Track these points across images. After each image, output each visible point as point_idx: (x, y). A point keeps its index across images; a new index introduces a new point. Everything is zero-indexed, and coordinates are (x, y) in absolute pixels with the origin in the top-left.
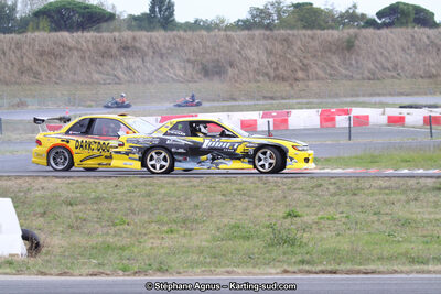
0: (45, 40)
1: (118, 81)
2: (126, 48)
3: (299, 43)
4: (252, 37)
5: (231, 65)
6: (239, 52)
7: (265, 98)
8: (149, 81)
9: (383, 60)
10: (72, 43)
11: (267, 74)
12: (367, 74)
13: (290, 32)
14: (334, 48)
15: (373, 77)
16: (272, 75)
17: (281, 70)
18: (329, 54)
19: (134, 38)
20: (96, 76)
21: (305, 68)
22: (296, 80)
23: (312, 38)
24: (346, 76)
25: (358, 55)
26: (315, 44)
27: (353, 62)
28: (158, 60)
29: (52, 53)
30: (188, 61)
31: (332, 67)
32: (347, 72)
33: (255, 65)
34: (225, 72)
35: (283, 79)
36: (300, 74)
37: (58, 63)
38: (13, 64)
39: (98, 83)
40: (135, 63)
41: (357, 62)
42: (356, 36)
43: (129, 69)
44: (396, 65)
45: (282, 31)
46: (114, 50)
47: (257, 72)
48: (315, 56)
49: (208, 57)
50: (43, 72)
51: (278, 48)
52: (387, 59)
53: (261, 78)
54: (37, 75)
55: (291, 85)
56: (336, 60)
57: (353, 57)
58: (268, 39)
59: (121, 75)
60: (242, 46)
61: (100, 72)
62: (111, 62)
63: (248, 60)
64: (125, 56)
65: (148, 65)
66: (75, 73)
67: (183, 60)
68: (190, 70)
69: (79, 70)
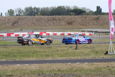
0: (38, 17)
1: (51, 25)
2: (54, 19)
3: (88, 18)
4: (79, 17)
5: (74, 22)
6: (76, 20)
7: (79, 29)
8: (57, 25)
9: (104, 21)
10: (43, 18)
11: (81, 24)
12: (101, 24)
13: (86, 16)
14: (95, 19)
15: (102, 25)
16: (82, 24)
17: (83, 23)
18: (94, 20)
19: (55, 17)
20: (47, 24)
21: (88, 23)
22: (86, 25)
23: (91, 17)
24: (96, 25)
25: (99, 20)
26: (91, 18)
28: (59, 21)
29: (39, 20)
30: (65, 21)
31: (94, 23)
33: (78, 22)
34: (72, 24)
35: (84, 25)
36: (87, 24)
37: (40, 22)
38: (31, 22)
39: (47, 26)
40: (55, 22)
41: (99, 22)
42: (99, 17)
43: (54, 23)
44: (107, 22)
45: (85, 16)
46: (51, 19)
48: (91, 21)
49: (69, 21)
50: (36, 24)
51: (84, 19)
52: (105, 21)
53: (79, 25)
54: (35, 24)
55: (85, 26)
56: (95, 22)
58: (82, 17)
60: (77, 19)
61: (48, 24)
62: (50, 22)
63: (77, 21)
64: (53, 21)
65: (57, 22)
66: (43, 24)
67: (64, 21)
68: (65, 23)
69: (44, 23)
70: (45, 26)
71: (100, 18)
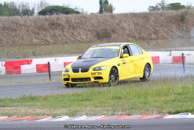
0: (6, 21)
1: (48, 43)
2: (53, 24)
3: (153, 18)
5: (113, 32)
6: (118, 25)
8: (66, 43)
10: (22, 22)
11: (134, 37)
14: (173, 20)
16: (137, 37)
17: (142, 34)
18: (170, 24)
19: (58, 19)
20: (35, 41)
21: (156, 32)
22: (151, 39)
23: (161, 15)
24: (180, 37)
25: (187, 24)
27: (184, 28)
28: (71, 30)
29: (10, 28)
30: (89, 30)
31: (172, 31)
32: (181, 34)
33: (127, 32)
34: (110, 36)
35: (144, 39)
36: (153, 36)
37: (13, 34)
39: (36, 44)
40: (58, 32)
41: (187, 28)
42: (186, 13)
43: (54, 36)
46: (46, 25)
47: (129, 35)
48: (162, 25)
49: (100, 28)
50: (4, 39)
51: (141, 21)
53: (131, 39)
55: (148, 42)
57: (184, 25)
59: (50, 40)
60: (120, 21)
61: (38, 39)
62: (44, 32)
63: (123, 29)
64: (52, 28)
65: (66, 33)
66: (23, 39)
67: (85, 30)
68: (89, 35)
69: (25, 37)
70: (31, 45)
71: (187, 17)
